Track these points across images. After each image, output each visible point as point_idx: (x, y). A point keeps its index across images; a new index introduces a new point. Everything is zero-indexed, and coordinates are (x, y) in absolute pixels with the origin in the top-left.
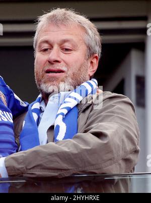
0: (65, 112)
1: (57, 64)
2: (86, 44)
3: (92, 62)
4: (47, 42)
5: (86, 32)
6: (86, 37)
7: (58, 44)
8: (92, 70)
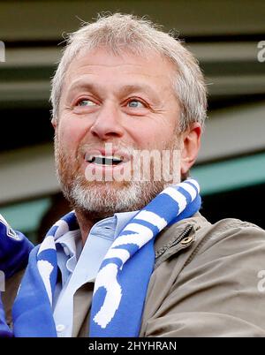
0: (124, 255)
1: (114, 139)
2: (177, 98)
3: (187, 141)
4: (89, 88)
5: (178, 71)
6: (178, 83)
7: (114, 94)
8: (188, 159)
